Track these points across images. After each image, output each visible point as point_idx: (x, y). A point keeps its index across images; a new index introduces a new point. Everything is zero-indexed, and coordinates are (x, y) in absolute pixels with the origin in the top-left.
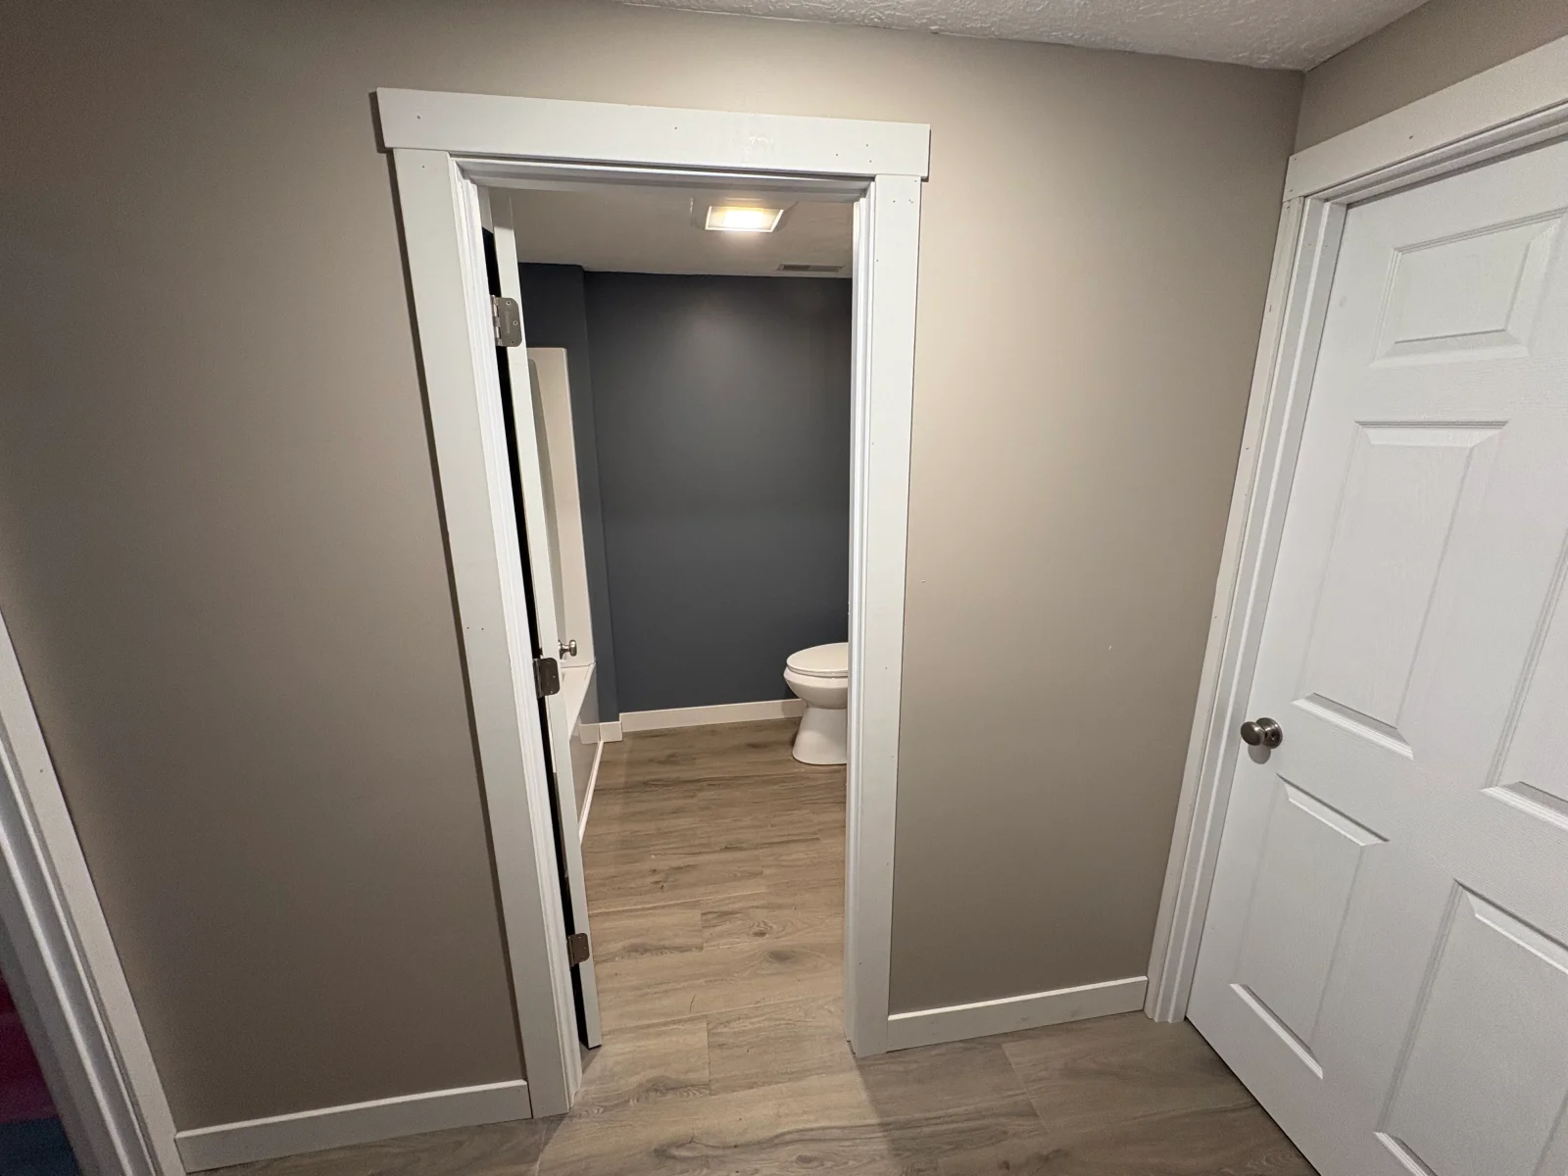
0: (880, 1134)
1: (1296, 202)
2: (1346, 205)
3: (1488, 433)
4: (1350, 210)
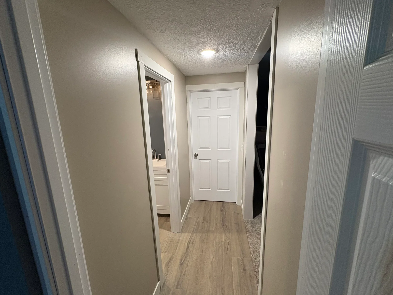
0: (193, 234)
1: (188, 91)
2: (191, 92)
3: (209, 117)
4: (191, 93)
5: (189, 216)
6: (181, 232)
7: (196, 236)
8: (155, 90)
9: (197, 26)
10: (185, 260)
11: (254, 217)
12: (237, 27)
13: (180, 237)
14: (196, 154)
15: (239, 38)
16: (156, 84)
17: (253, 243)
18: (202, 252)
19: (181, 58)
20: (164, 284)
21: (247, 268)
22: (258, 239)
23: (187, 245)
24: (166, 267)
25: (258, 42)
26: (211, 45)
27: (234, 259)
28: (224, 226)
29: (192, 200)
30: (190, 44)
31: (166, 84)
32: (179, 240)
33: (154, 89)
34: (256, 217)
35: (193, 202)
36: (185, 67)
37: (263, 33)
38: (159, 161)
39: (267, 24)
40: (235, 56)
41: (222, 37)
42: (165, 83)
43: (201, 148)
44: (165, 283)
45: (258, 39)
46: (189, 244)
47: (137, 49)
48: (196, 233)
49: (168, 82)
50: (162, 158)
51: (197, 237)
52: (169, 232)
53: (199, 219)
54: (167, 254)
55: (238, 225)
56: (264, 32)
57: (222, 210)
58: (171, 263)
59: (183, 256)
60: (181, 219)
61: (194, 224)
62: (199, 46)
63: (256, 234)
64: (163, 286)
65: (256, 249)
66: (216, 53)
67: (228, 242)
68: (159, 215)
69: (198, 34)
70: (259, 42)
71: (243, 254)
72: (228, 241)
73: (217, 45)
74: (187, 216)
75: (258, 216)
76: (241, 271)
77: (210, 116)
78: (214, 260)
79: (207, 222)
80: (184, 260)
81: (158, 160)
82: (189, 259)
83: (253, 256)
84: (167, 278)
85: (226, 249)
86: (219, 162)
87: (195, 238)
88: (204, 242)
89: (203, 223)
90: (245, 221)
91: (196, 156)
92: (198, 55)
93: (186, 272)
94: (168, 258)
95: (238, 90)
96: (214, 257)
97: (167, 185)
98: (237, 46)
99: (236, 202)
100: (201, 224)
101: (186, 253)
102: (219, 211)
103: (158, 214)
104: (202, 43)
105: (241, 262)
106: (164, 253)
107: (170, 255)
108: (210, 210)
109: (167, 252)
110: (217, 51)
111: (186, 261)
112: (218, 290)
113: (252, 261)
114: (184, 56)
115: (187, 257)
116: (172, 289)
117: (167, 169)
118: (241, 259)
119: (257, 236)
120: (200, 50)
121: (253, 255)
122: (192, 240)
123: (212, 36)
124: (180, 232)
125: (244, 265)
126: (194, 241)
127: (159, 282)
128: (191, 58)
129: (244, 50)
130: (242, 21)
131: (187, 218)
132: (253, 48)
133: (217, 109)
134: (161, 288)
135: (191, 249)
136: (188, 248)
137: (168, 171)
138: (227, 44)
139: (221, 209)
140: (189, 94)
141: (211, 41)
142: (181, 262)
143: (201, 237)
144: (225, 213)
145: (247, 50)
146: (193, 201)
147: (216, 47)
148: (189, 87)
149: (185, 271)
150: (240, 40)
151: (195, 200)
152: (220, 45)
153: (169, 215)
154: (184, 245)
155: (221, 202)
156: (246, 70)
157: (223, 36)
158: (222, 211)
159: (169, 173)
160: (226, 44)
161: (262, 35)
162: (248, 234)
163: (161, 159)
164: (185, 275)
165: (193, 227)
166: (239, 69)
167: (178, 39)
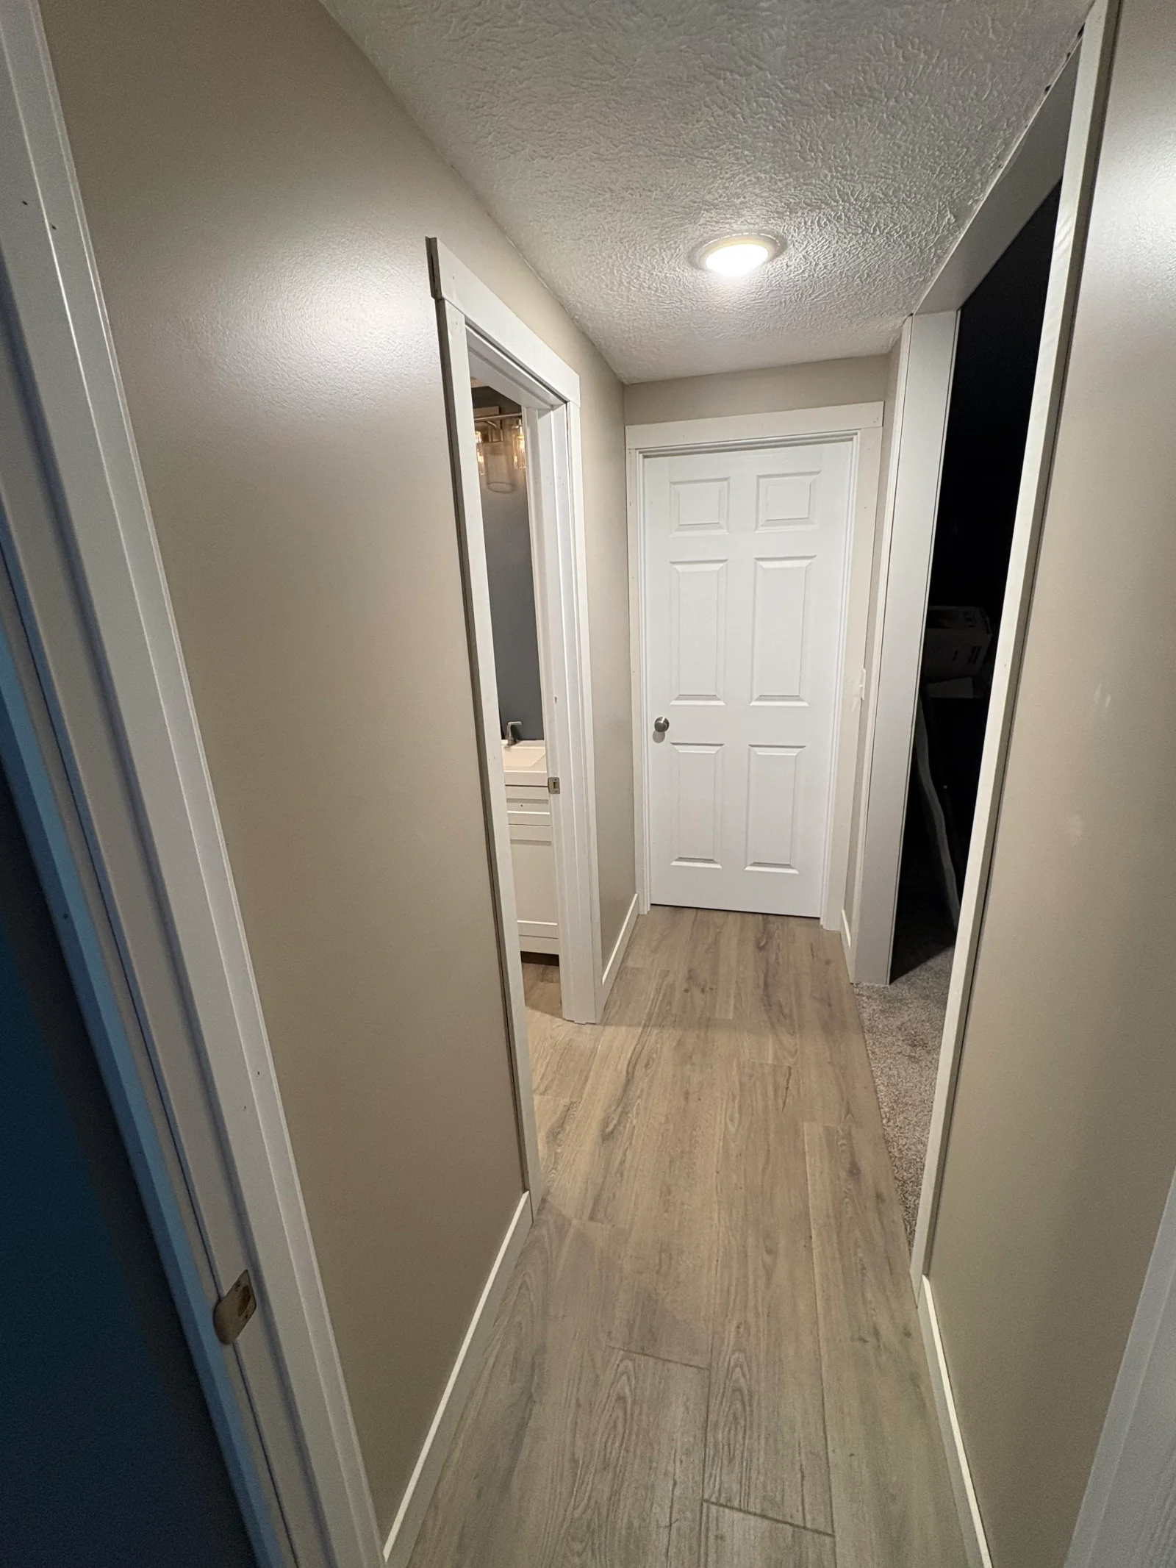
0: (649, 1029)
1: (633, 451)
2: (645, 457)
3: (722, 565)
4: (646, 459)
5: (630, 963)
6: (602, 1021)
7: (662, 1038)
8: (494, 452)
9: (705, 109)
10: (619, 1123)
11: (894, 976)
12: (892, 103)
13: (597, 1040)
14: (662, 722)
15: (895, 169)
16: (498, 422)
17: (889, 1077)
18: (686, 1099)
19: (612, 289)
20: (544, 1201)
21: (865, 1165)
22: (913, 1060)
23: (625, 1068)
24: (548, 1142)
25: (979, 185)
26: (758, 213)
27: (812, 1133)
28: (770, 1005)
29: (640, 903)
30: (662, 216)
31: (547, 416)
32: (593, 1052)
33: (488, 448)
34: (903, 978)
35: (646, 913)
36: (626, 336)
37: (1013, 135)
38: (514, 747)
39: (1048, 79)
40: (858, 271)
41: (812, 164)
42: (543, 412)
43: (681, 697)
44: (549, 1198)
45: (983, 172)
46: (632, 1065)
47: (435, 239)
48: (661, 1026)
49: (553, 407)
50: (523, 737)
51: (664, 1042)
52: (557, 1019)
53: (670, 979)
54: (549, 1097)
55: (830, 1005)
56: (1018, 129)
57: (763, 943)
58: (569, 1133)
59: (613, 1108)
60: (604, 970)
61: (652, 996)
62: (702, 221)
63: (903, 1041)
64: (540, 1210)
65: (905, 1096)
66: (772, 260)
67: (790, 1068)
68: (527, 957)
69: (706, 155)
70: (985, 185)
71: (848, 1112)
72: (787, 1064)
73: (781, 215)
74: (622, 962)
75: (911, 973)
76: (843, 1175)
77: (726, 560)
78: (732, 1129)
79: (703, 991)
80: (615, 1122)
81: (509, 745)
82: (635, 1122)
83: (891, 1123)
84: (553, 1181)
85: (781, 1092)
86: (755, 753)
87: (658, 1046)
88: (693, 1064)
89: (686, 991)
90: (856, 991)
91: (662, 727)
92: (688, 274)
93: (627, 1164)
94: (555, 1113)
95: (852, 439)
96: (732, 1120)
97: (549, 843)
98: (877, 213)
99: (819, 918)
100: (678, 994)
101: (625, 1100)
102: (750, 948)
103: (521, 952)
104: (715, 206)
105: (844, 1142)
106: (541, 1094)
107: (564, 1101)
108: (716, 942)
109: (549, 1091)
110: (779, 245)
111: (625, 1127)
112: (750, 1241)
113: (887, 1142)
114: (629, 283)
115: (627, 1113)
116: (575, 1222)
117: (550, 776)
118: (840, 1131)
119: (909, 1048)
120: (701, 244)
121: (889, 1121)
122: (645, 1052)
123: (767, 163)
124: (598, 1021)
125: (853, 1154)
126: (654, 1056)
127: (528, 1192)
128: (656, 291)
129: (907, 237)
130: (926, 65)
131: (621, 972)
132: (953, 220)
133: (756, 529)
134: (534, 1215)
135: (641, 1083)
136: (629, 1080)
137: (554, 785)
138: (831, 207)
139: (758, 942)
140: (636, 463)
141: (757, 191)
142: (603, 1131)
143: (680, 1043)
144: (777, 959)
145: (920, 235)
146: (646, 909)
147: (779, 222)
148: (640, 435)
149: (623, 1162)
150: (894, 180)
151: (652, 905)
152: (800, 214)
153: (558, 956)
154: (615, 1070)
155: (756, 915)
156: (897, 345)
157: (820, 164)
158: (760, 948)
159: (558, 792)
160: (827, 204)
161: (1007, 144)
162: (870, 1042)
163: (521, 739)
164: (622, 1175)
165: (649, 1007)
166: (867, 338)
167: (611, 190)
